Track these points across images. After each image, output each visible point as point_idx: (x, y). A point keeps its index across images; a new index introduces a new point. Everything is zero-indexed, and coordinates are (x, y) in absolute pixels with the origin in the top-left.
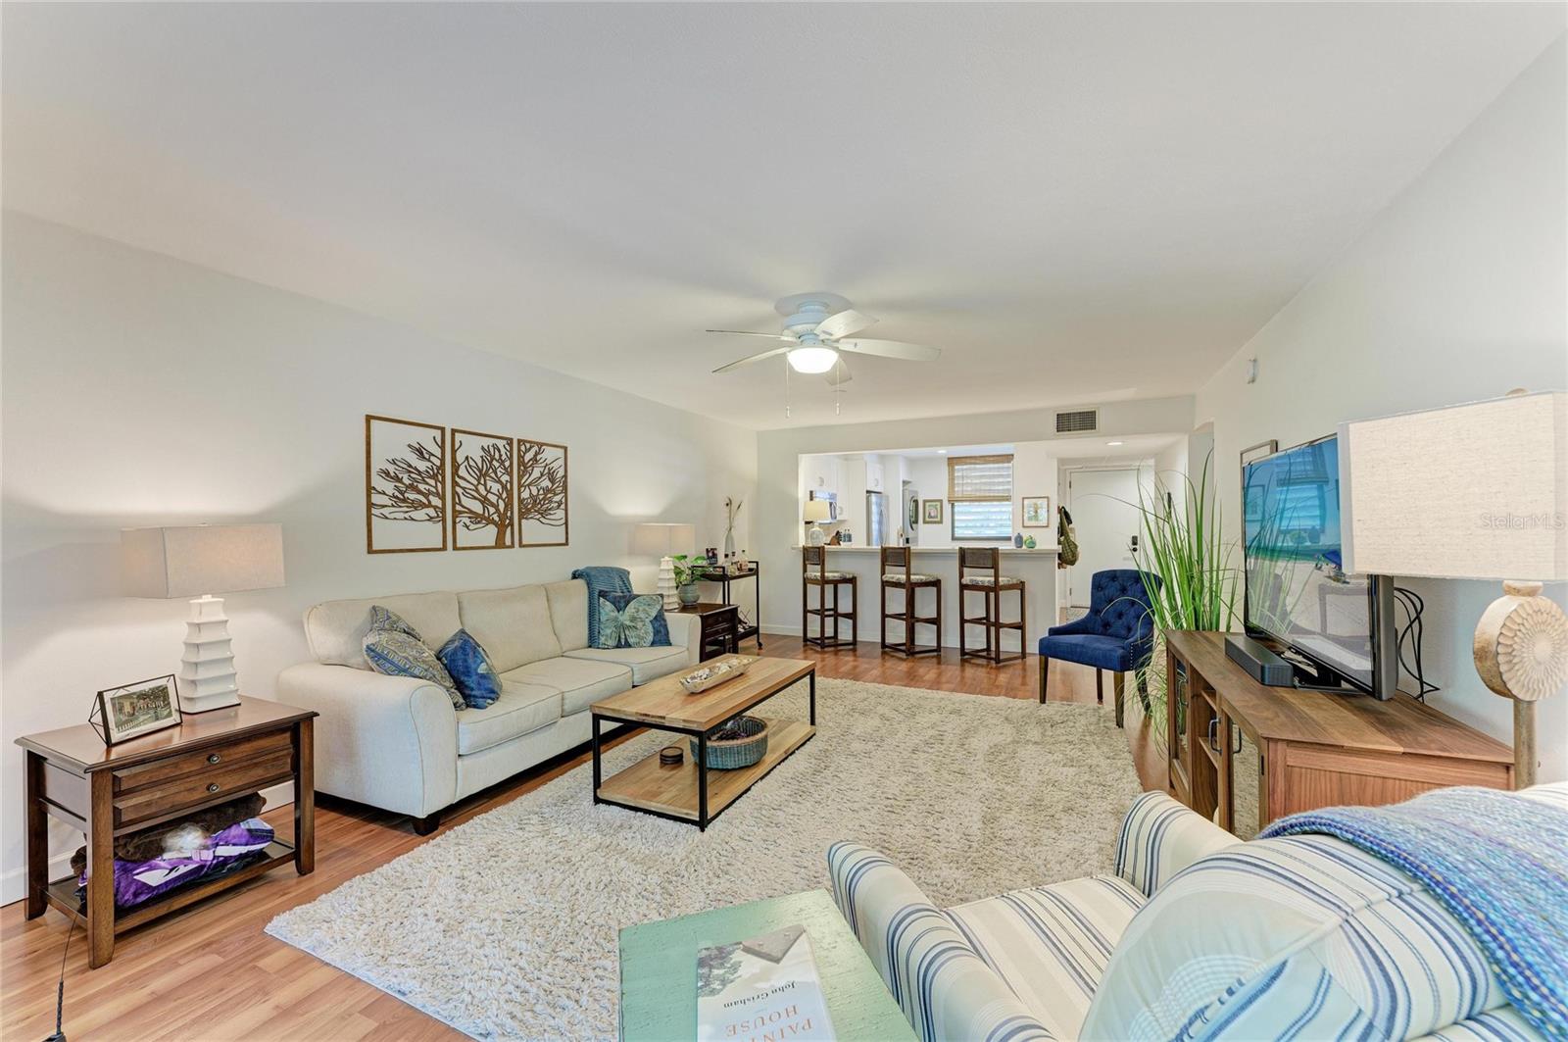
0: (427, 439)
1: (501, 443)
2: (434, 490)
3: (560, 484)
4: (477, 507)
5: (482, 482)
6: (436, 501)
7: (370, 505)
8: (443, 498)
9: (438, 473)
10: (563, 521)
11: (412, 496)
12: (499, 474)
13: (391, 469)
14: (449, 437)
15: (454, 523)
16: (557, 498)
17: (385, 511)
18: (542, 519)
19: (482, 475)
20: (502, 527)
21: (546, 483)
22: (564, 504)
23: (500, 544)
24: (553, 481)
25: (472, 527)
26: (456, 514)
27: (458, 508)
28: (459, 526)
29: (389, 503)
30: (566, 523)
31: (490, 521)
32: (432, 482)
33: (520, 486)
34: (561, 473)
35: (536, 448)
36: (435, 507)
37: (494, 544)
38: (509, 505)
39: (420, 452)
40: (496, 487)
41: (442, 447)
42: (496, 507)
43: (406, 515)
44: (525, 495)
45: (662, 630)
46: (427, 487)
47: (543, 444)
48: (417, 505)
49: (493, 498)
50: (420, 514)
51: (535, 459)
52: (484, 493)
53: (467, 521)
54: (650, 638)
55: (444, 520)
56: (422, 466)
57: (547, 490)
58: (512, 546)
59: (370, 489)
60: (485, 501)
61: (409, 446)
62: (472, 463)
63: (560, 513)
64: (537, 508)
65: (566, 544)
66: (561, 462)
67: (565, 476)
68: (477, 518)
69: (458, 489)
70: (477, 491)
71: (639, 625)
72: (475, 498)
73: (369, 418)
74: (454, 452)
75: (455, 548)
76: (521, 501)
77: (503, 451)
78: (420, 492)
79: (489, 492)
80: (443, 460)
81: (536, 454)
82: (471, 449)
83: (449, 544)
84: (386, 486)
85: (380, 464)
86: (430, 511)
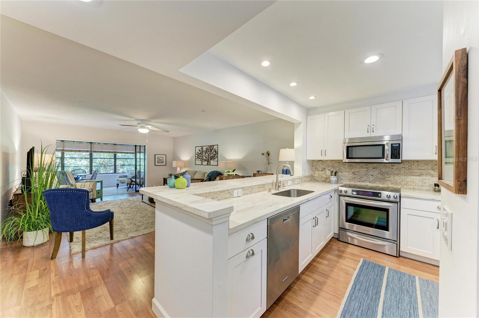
1: (208, 147)
3: (217, 152)
4: (205, 158)
7: (195, 158)
11: (199, 157)
12: (208, 152)
13: (197, 153)
14: (202, 147)
16: (216, 156)
18: (214, 160)
19: (206, 153)
20: (208, 161)
21: (214, 153)
22: (217, 157)
23: (207, 165)
24: (215, 152)
25: (204, 161)
26: (203, 159)
29: (197, 158)
30: (218, 161)
32: (200, 155)
33: (210, 154)
38: (209, 158)
39: (199, 150)
40: (207, 155)
42: (207, 158)
44: (211, 156)
47: (214, 145)
48: (199, 158)
50: (199, 160)
51: (213, 149)
56: (200, 152)
57: (214, 154)
58: (209, 165)
60: (206, 157)
63: (217, 159)
64: (213, 158)
65: (218, 165)
66: (217, 148)
67: (218, 151)
70: (205, 155)
73: (195, 147)
75: (203, 165)
76: (210, 157)
81: (213, 147)
82: (204, 149)
83: (202, 164)
84: (197, 156)
85: (196, 153)
86: (200, 159)
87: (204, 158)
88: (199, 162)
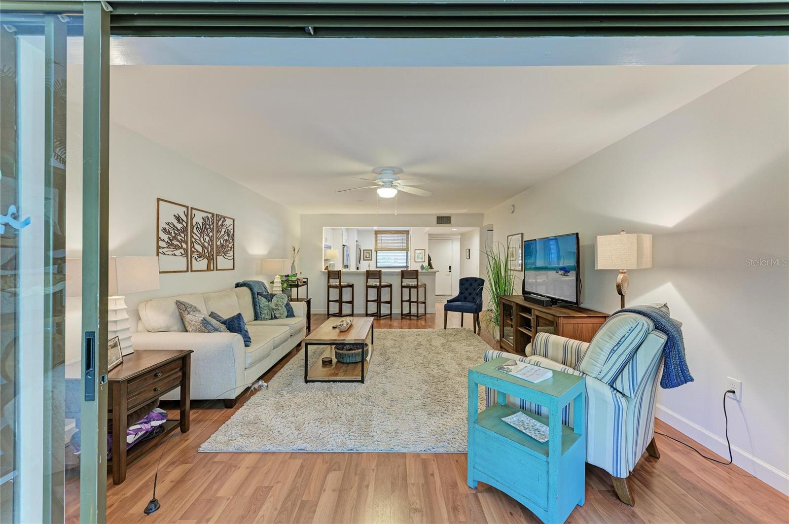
0: (181, 211)
1: (210, 216)
2: (183, 239)
3: (231, 238)
5: (202, 236)
6: (184, 246)
7: (158, 247)
8: (187, 243)
9: (185, 230)
10: (232, 257)
11: (175, 242)
12: (209, 232)
13: (167, 227)
14: (190, 211)
15: (191, 257)
16: (230, 245)
17: (164, 250)
18: (225, 256)
19: (202, 232)
20: (211, 259)
21: (226, 237)
22: (233, 248)
23: (208, 269)
24: (228, 235)
25: (199, 259)
26: (192, 252)
27: (193, 249)
28: (193, 258)
29: (166, 246)
30: (234, 259)
31: (205, 257)
32: (183, 235)
33: (216, 238)
34: (232, 233)
35: (223, 219)
36: (184, 249)
37: (206, 269)
38: (212, 249)
39: (178, 218)
40: (207, 239)
41: (187, 216)
42: (207, 249)
43: (173, 253)
44: (218, 243)
45: (291, 310)
46: (181, 238)
47: (225, 217)
48: (177, 248)
49: (206, 244)
50: (178, 252)
51: (222, 225)
52: (203, 242)
53: (196, 256)
54: (286, 314)
55: (187, 256)
56: (179, 226)
57: (226, 240)
58: (213, 270)
59: (158, 238)
60: (203, 247)
61: (174, 215)
62: (199, 226)
63: (231, 253)
64: (223, 250)
65: (234, 269)
66: (232, 227)
67: (233, 234)
68: (200, 256)
69: (194, 240)
70: (200, 240)
71: (280, 308)
72: (199, 244)
73: (159, 200)
74: (192, 219)
75: (192, 271)
76: (217, 246)
77: (210, 220)
78: (178, 241)
79: (205, 241)
80: (187, 223)
81: (223, 221)
82: (198, 218)
83: (189, 269)
84: (165, 237)
85: (162, 225)
86: (182, 251)
87: (199, 248)
88: (180, 263)
